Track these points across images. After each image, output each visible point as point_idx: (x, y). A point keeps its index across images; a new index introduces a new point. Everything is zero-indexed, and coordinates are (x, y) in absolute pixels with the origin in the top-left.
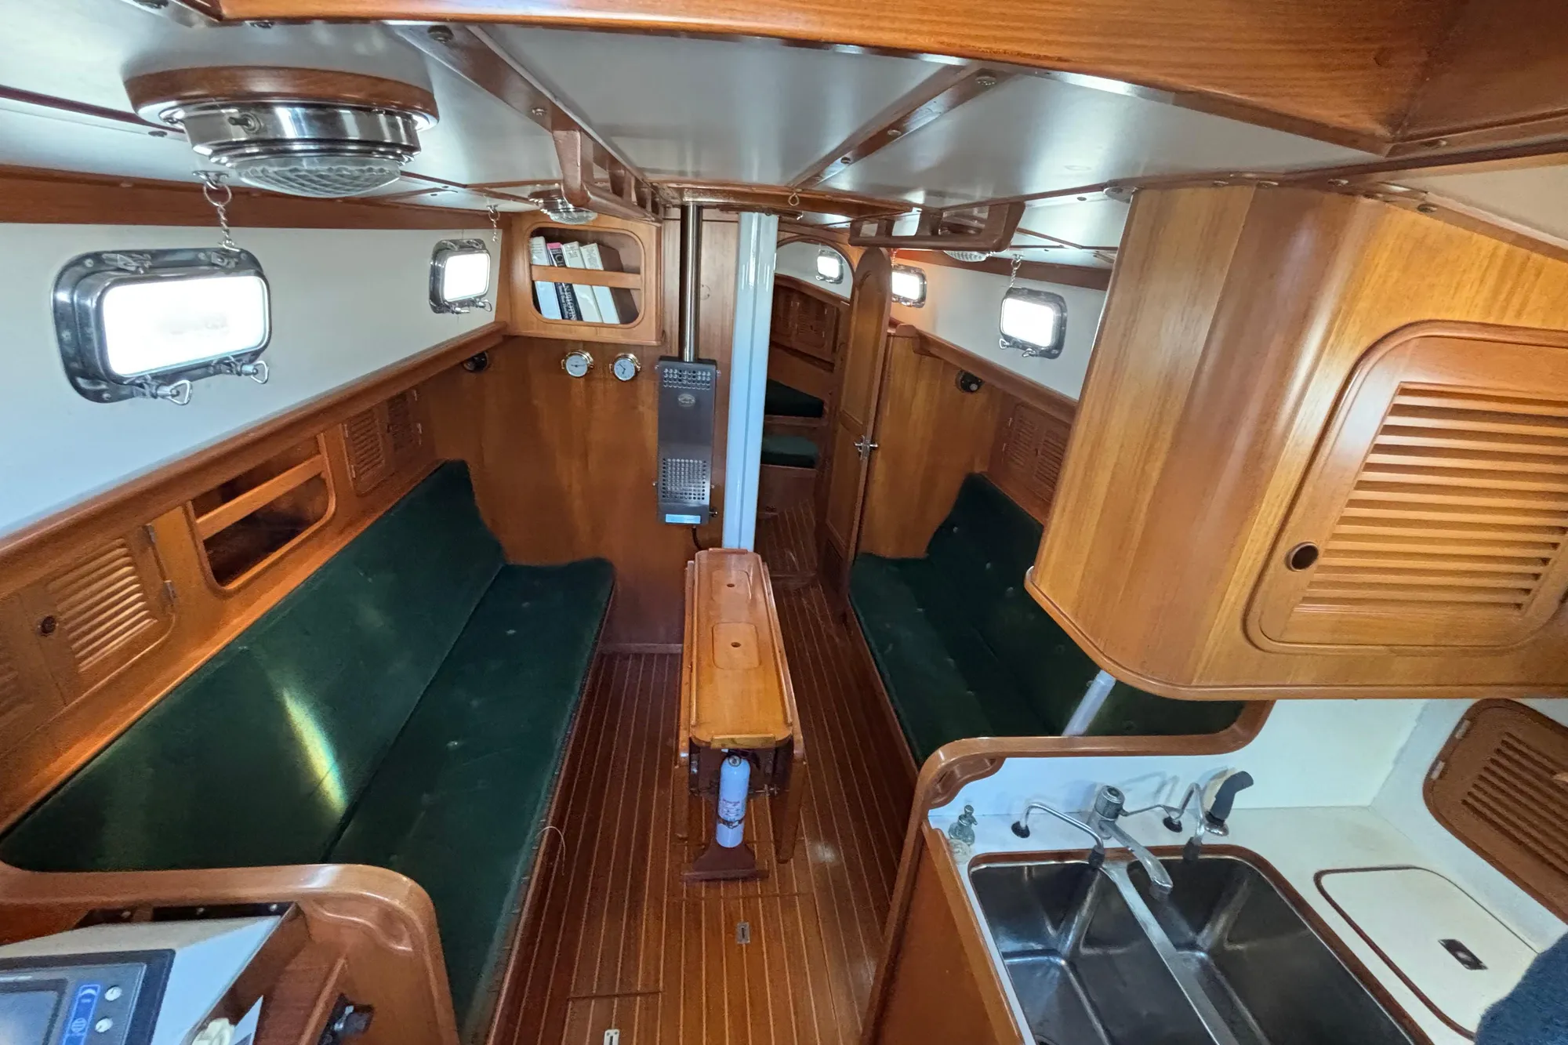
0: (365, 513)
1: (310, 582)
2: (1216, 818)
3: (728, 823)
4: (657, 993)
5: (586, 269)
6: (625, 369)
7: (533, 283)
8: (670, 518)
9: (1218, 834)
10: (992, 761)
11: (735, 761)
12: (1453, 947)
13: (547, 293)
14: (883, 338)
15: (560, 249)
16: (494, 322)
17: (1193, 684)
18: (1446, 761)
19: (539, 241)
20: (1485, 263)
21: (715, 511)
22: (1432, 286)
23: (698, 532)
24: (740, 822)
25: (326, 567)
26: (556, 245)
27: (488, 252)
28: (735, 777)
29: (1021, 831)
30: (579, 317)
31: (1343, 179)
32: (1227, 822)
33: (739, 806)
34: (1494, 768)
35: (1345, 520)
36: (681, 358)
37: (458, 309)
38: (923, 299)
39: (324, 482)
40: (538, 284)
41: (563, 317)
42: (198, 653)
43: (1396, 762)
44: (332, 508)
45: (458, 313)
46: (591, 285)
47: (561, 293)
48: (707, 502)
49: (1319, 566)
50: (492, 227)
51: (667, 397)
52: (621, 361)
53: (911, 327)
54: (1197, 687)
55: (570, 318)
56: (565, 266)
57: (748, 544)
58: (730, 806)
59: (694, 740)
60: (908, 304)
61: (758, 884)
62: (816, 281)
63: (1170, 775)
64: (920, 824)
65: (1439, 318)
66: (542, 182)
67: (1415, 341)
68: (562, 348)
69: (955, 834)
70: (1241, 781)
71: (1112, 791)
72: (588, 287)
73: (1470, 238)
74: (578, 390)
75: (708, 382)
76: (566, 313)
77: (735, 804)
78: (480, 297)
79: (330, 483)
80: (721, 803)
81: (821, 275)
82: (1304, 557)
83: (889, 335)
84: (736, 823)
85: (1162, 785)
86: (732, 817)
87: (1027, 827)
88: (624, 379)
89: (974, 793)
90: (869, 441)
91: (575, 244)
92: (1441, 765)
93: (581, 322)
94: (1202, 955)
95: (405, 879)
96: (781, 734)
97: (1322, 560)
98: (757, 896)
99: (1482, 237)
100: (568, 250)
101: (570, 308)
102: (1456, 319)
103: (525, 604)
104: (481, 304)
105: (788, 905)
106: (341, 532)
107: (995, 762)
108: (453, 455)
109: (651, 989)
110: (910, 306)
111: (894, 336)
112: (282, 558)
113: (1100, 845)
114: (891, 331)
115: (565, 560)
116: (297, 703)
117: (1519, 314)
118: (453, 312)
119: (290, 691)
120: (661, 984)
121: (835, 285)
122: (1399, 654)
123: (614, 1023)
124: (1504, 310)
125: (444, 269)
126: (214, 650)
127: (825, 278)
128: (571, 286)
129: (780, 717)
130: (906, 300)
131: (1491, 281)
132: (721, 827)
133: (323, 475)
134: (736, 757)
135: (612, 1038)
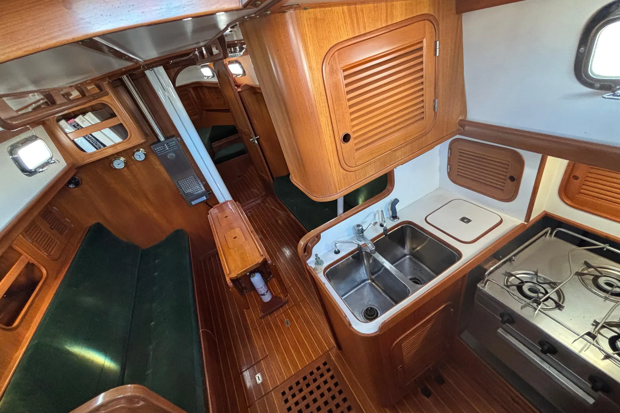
0: (63, 265)
1: (51, 304)
2: (394, 217)
3: (263, 295)
4: (267, 356)
5: (93, 125)
6: (140, 156)
7: (73, 141)
8: (193, 203)
9: (397, 221)
10: (317, 237)
11: (253, 275)
12: (463, 219)
13: (82, 142)
14: (237, 95)
15: (75, 122)
16: (68, 165)
17: (338, 192)
18: (449, 165)
19: (63, 123)
20: (342, 16)
21: (209, 191)
22: (330, 32)
23: (208, 202)
24: (267, 292)
25: (56, 295)
26: (71, 121)
27: (41, 139)
28: (257, 280)
29: (337, 252)
30: (104, 146)
31: (268, 11)
32: (398, 215)
33: (263, 287)
34: (460, 161)
35: (352, 120)
36: (159, 141)
37: (41, 170)
38: (244, 72)
39: (33, 265)
40: (76, 140)
41: (97, 149)
42: (17, 354)
43: (440, 171)
44: (44, 271)
45: (42, 171)
46: (100, 130)
47: (89, 139)
48: (204, 189)
49: (354, 138)
50: (30, 129)
51: (163, 159)
52: (136, 153)
53: (246, 85)
54: (339, 193)
55: (100, 148)
56: (82, 128)
57: (228, 197)
58: (260, 289)
59: (232, 279)
60: (240, 76)
61: (287, 305)
62: (205, 79)
63: (375, 211)
64: (306, 267)
65: (339, 42)
66: (35, 103)
67: (336, 53)
68: (108, 161)
69: (317, 265)
70: (396, 202)
71: (359, 226)
72: (99, 132)
73: (332, 10)
74: (126, 173)
75: (176, 145)
76: (97, 147)
77: (262, 288)
78: (51, 158)
79: (35, 262)
80: (257, 290)
81: (206, 76)
82: (346, 138)
83: (239, 92)
84: (266, 293)
85: (375, 215)
86: (263, 292)
87: (338, 250)
88: (141, 160)
89: (317, 249)
90: (254, 137)
91: (81, 116)
92: (449, 166)
93: (105, 148)
94: (408, 256)
95: (129, 385)
96: (260, 260)
97: (353, 136)
98: (288, 309)
99: (335, 8)
100: (78, 120)
101: (96, 143)
102: (345, 39)
103: (157, 261)
104: (52, 162)
105: (299, 307)
106: (56, 278)
107: (318, 237)
108: (92, 222)
109: (265, 355)
110: (241, 76)
111: (241, 91)
112: (33, 302)
113: (359, 245)
114: (239, 90)
115: (164, 237)
116: (75, 347)
117: (365, 28)
118: (39, 172)
119: (68, 345)
120: (267, 353)
121: (213, 78)
122: (395, 151)
123: (257, 372)
124: (359, 29)
125: (19, 157)
126: (24, 349)
127: (208, 77)
128: (91, 135)
129: (258, 254)
130: (239, 75)
131: (349, 22)
132: (262, 297)
133: (31, 262)
134: (253, 274)
135: (258, 377)
